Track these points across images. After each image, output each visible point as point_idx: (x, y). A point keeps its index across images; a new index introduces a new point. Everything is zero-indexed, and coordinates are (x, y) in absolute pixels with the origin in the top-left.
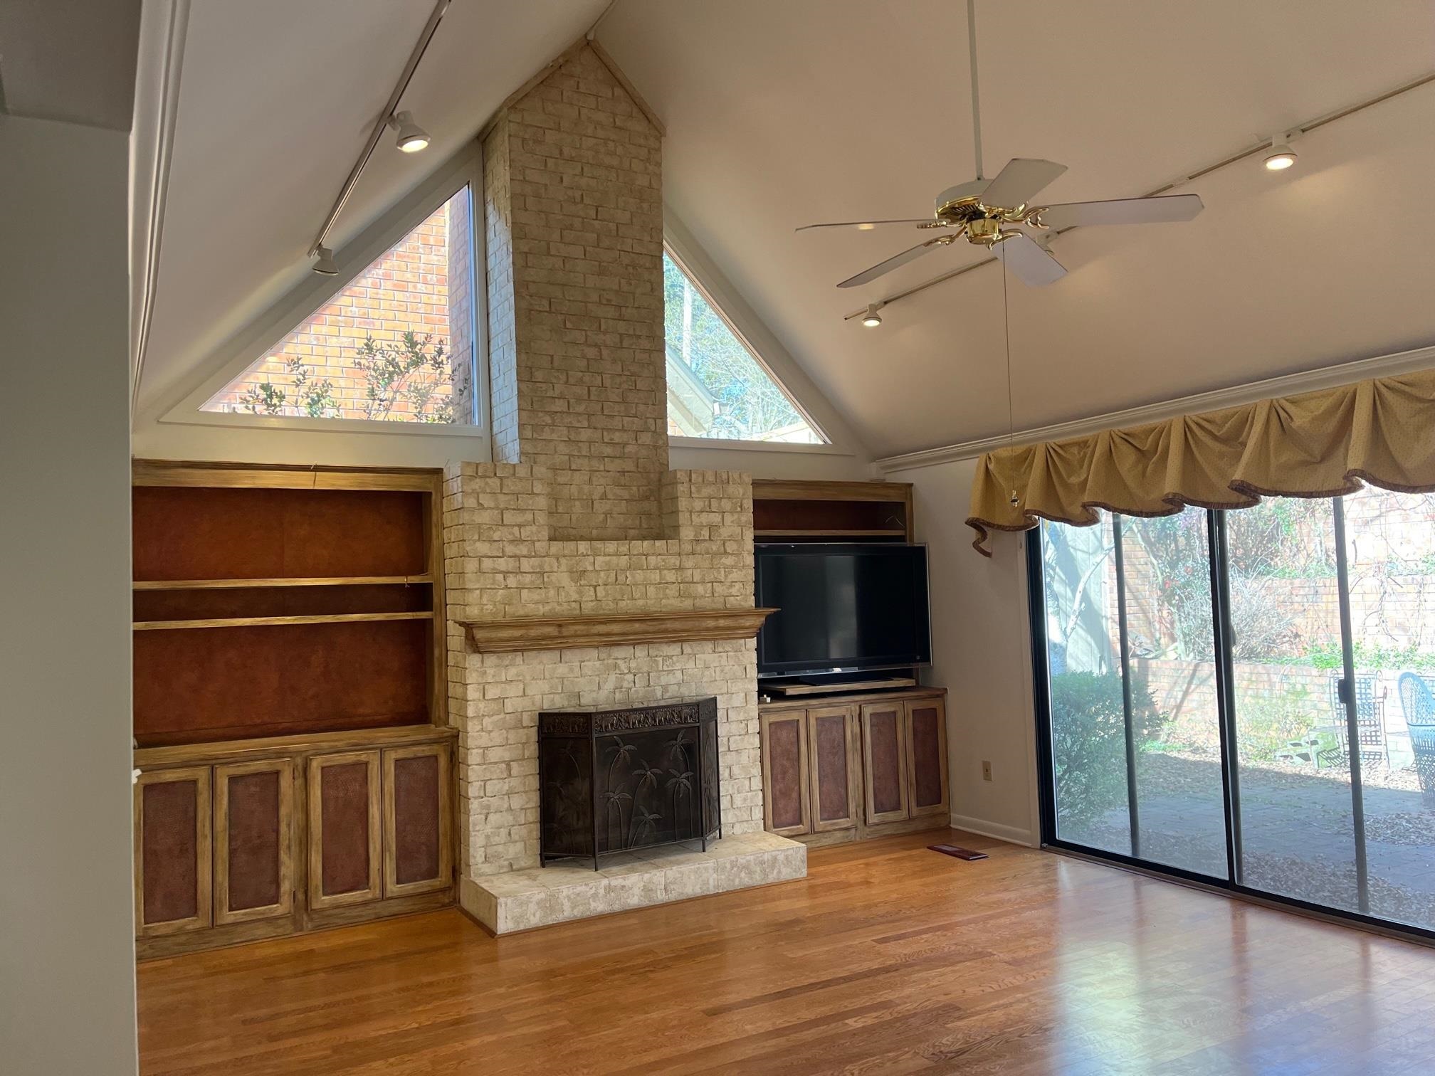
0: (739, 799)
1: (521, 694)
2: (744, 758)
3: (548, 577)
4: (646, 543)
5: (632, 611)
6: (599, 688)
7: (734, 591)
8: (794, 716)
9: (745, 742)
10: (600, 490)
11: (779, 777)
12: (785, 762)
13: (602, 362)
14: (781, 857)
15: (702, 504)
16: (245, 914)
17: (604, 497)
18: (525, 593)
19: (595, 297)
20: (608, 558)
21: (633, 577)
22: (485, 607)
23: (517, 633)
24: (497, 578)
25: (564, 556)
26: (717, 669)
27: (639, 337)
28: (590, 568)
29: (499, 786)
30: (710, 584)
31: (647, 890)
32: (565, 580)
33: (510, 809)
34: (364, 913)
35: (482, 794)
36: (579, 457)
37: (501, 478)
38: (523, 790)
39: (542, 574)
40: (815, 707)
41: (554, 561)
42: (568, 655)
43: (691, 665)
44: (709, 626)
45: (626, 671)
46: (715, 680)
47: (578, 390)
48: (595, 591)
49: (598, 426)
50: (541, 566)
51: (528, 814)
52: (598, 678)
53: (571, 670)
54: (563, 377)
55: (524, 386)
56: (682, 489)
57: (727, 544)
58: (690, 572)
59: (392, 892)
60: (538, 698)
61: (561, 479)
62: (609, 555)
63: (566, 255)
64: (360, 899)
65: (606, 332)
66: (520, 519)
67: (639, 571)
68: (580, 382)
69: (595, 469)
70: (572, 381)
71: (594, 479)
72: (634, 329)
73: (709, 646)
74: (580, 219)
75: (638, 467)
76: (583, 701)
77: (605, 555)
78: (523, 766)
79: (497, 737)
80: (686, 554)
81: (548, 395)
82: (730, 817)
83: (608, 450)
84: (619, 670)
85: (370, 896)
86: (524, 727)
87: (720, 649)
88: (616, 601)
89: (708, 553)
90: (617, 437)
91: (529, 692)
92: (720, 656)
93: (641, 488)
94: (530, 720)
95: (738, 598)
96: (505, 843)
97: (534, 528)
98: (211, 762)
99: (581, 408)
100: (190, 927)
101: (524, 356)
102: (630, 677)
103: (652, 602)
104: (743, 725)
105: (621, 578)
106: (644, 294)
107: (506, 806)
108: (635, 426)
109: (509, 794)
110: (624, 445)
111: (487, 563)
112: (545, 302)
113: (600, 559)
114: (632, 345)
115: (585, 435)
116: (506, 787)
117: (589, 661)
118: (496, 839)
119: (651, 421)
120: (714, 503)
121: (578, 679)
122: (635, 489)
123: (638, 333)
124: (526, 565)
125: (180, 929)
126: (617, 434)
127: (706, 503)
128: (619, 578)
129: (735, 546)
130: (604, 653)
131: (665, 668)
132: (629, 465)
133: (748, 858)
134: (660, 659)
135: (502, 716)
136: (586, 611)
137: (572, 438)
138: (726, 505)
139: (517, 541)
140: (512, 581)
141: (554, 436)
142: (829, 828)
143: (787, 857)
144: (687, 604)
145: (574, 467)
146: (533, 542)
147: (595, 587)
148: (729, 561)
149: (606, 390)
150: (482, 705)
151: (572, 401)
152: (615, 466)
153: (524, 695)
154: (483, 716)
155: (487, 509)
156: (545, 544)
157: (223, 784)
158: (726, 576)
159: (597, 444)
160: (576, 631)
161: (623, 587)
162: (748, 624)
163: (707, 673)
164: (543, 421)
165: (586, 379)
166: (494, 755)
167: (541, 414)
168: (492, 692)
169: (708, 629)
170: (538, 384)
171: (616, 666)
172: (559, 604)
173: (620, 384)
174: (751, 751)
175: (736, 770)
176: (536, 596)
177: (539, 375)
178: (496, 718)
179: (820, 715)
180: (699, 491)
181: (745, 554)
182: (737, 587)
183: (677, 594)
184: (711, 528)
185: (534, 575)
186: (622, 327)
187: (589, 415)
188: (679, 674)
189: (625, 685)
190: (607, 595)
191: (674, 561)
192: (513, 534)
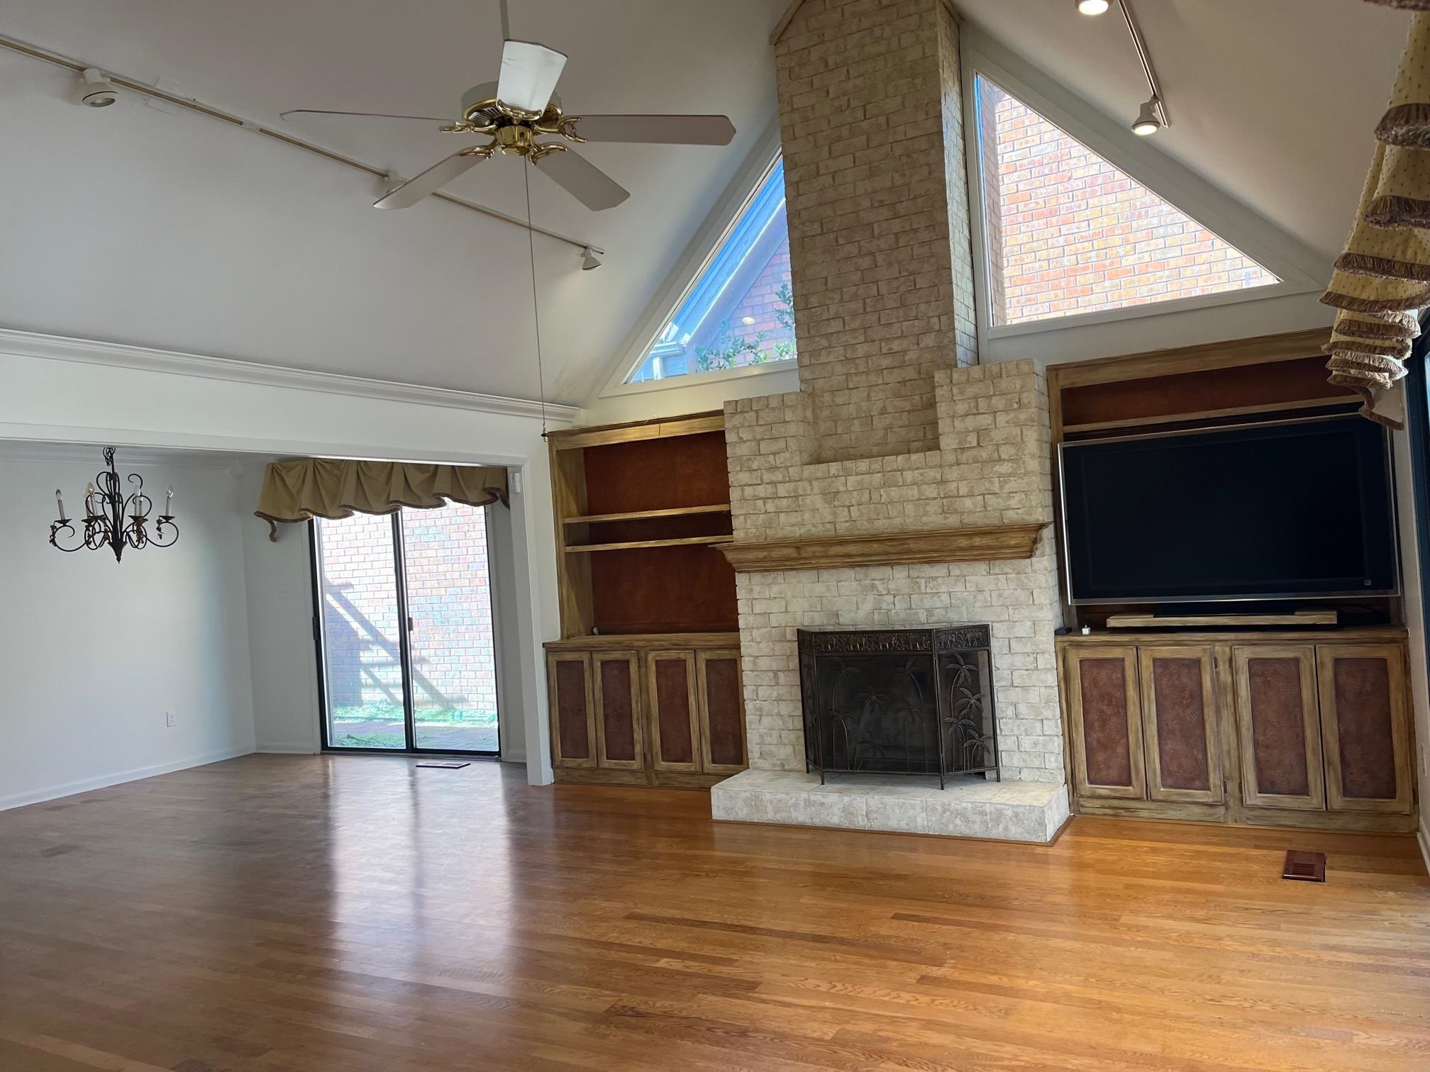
0: (1027, 742)
1: (783, 610)
2: (1033, 696)
3: (803, 501)
4: (900, 458)
5: (888, 530)
6: (858, 608)
7: (1013, 503)
8: (1117, 653)
9: (1034, 677)
10: (879, 405)
11: (1096, 724)
12: (1105, 708)
13: (877, 269)
14: (1009, 813)
15: (966, 406)
16: (615, 764)
17: (883, 412)
18: (782, 515)
19: (866, 203)
20: (860, 477)
21: (888, 495)
22: (750, 531)
23: (761, 555)
24: (758, 504)
25: (817, 479)
26: (994, 594)
27: (916, 231)
28: (842, 489)
29: (768, 692)
30: (981, 497)
31: (847, 812)
32: (819, 502)
33: (779, 714)
34: (691, 781)
35: (755, 698)
36: (856, 374)
37: (757, 411)
38: (789, 698)
39: (797, 497)
40: (1150, 644)
41: (807, 484)
42: (825, 575)
43: (959, 588)
44: (961, 545)
45: (884, 593)
46: (992, 606)
47: (852, 305)
48: (849, 512)
49: (876, 337)
50: (795, 490)
51: (796, 722)
52: (855, 599)
53: (829, 590)
54: (837, 297)
55: (800, 314)
56: (941, 393)
57: (1002, 449)
58: (954, 485)
59: (708, 769)
60: (799, 614)
61: (839, 400)
62: (862, 474)
63: (836, 170)
64: (686, 770)
65: (880, 236)
66: (775, 447)
67: (893, 489)
68: (855, 297)
69: (872, 384)
70: (846, 297)
71: (873, 394)
72: (911, 224)
73: (982, 567)
74: (848, 127)
75: (920, 373)
76: (842, 620)
77: (857, 475)
78: (788, 676)
79: (765, 648)
80: (949, 465)
81: (824, 318)
82: (1015, 760)
83: (886, 362)
84: (877, 591)
85: (693, 769)
86: (788, 641)
87: (997, 571)
88: (870, 520)
89: (977, 462)
90: (896, 346)
91: (789, 609)
92: (998, 579)
93: (924, 397)
94: (791, 635)
95: (1020, 511)
96: (777, 744)
97: (787, 455)
98: (590, 649)
99: (856, 324)
100: (585, 765)
101: (799, 285)
102: (890, 598)
103: (912, 520)
104: (1031, 658)
105: (875, 496)
106: (922, 181)
107: (776, 711)
108: (916, 329)
109: (779, 700)
110: (905, 352)
111: (749, 491)
112: (817, 226)
113: (851, 479)
114: (909, 241)
115: (861, 350)
116: (775, 694)
117: (846, 581)
118: (767, 740)
119: (936, 320)
120: (982, 404)
121: (836, 599)
122: (917, 398)
123: (915, 226)
124: (782, 489)
125: (580, 765)
126: (897, 342)
127: (972, 404)
128: (873, 497)
129: (1012, 450)
130: (860, 572)
131: (929, 590)
132: (910, 373)
133: (964, 805)
134: (923, 581)
135: (768, 629)
136: (841, 532)
137: (848, 356)
138: (998, 402)
139: (773, 469)
140: (770, 506)
141: (831, 358)
142: (1174, 798)
143: (1016, 815)
144: (953, 521)
145: (851, 386)
146: (787, 468)
147: (849, 507)
148: (1005, 468)
149: (882, 298)
150: (751, 618)
151: (846, 318)
152: (896, 376)
153: (786, 611)
154: (752, 628)
155: (745, 442)
156: (797, 469)
157: (598, 665)
158: (1001, 487)
159: (874, 357)
160: (814, 552)
161: (878, 506)
162: (1013, 542)
163: (980, 597)
164: (820, 345)
165: (861, 291)
166: (764, 663)
167: (817, 339)
168: (758, 608)
169: (961, 549)
170: (813, 310)
171: (873, 587)
172: (814, 526)
173: (898, 287)
174: (1042, 689)
175: (1022, 708)
176: (794, 518)
177: (814, 301)
178: (763, 630)
179: (1159, 655)
180: (962, 392)
181: (1027, 459)
182: (1016, 499)
183: (940, 511)
184: (979, 432)
185: (790, 499)
186: (896, 226)
187: (865, 329)
188: (945, 597)
189: (884, 606)
190: (861, 515)
191: (933, 474)
192: (769, 462)
